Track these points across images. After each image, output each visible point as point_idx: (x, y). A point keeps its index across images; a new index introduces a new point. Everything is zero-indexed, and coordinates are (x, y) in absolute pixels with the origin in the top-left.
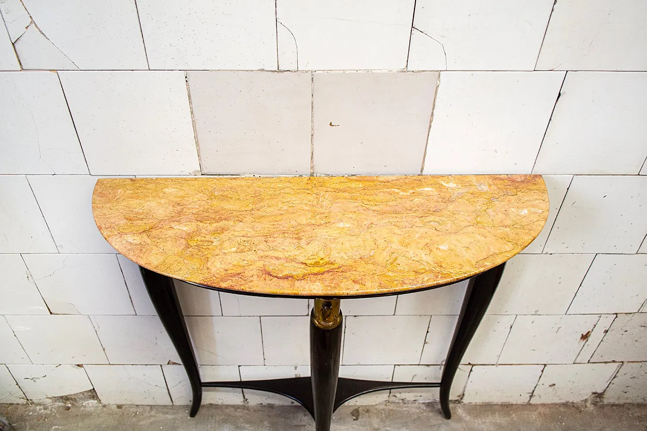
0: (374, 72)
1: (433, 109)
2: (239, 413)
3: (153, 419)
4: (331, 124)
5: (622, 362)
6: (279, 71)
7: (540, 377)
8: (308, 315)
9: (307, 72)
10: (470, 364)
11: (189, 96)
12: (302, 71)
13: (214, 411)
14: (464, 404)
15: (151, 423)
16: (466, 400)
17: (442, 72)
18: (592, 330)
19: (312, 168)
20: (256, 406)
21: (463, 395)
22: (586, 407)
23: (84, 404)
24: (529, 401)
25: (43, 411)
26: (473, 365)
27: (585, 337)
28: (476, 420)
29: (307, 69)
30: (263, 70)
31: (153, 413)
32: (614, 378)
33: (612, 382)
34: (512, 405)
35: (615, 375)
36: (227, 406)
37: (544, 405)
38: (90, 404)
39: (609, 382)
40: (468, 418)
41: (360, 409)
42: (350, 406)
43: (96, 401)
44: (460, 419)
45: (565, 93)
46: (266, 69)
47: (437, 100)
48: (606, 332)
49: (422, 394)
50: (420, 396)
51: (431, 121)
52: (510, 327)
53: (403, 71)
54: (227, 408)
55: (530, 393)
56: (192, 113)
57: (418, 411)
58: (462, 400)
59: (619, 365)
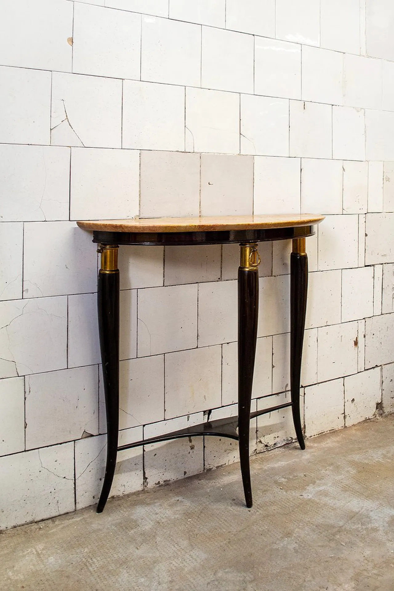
0: (227, 154)
1: (254, 176)
2: (140, 498)
3: (58, 528)
4: (209, 183)
5: (382, 366)
6: (185, 152)
7: (344, 392)
9: (198, 153)
10: (302, 386)
12: (196, 152)
14: (308, 439)
17: (255, 156)
18: (358, 336)
19: (200, 212)
20: (154, 488)
21: (305, 427)
22: (377, 420)
24: (345, 424)
26: (304, 387)
27: (356, 343)
28: (321, 444)
29: (198, 151)
30: (178, 151)
31: (57, 523)
32: (382, 383)
33: (383, 389)
34: (336, 430)
35: (382, 381)
37: (354, 426)
39: (381, 390)
40: (315, 445)
45: (303, 169)
46: (180, 151)
47: (254, 171)
48: (365, 336)
49: (279, 434)
51: (254, 183)
52: (316, 340)
53: (238, 155)
55: (343, 414)
56: (140, 175)
57: (280, 452)
59: (381, 369)
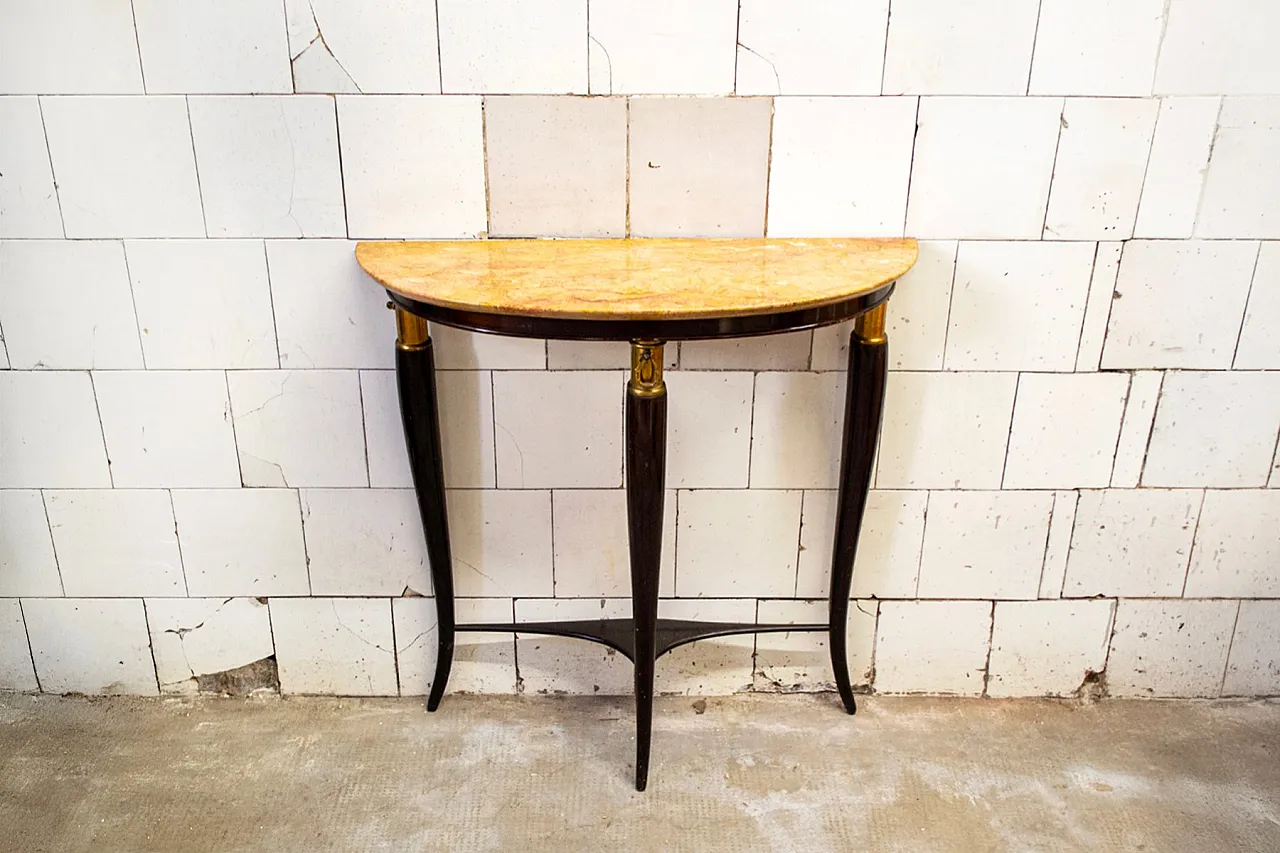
0: (698, 96)
1: (771, 145)
2: (509, 705)
3: (365, 714)
4: (650, 165)
5: (1116, 598)
6: (590, 95)
7: (992, 627)
8: (622, 487)
9: (621, 96)
10: (874, 597)
11: (484, 127)
12: (616, 96)
13: (467, 703)
14: (879, 695)
15: (364, 719)
16: (880, 686)
17: (776, 98)
19: (628, 227)
20: (536, 696)
21: (874, 671)
22: (1082, 704)
23: (250, 695)
24: (985, 691)
25: (181, 705)
26: (881, 600)
28: (897, 716)
29: (620, 93)
30: (572, 94)
31: (365, 707)
32: (1112, 635)
33: (1112, 646)
34: (958, 698)
35: (1113, 630)
36: (489, 697)
37: (1010, 699)
38: (261, 696)
39: (1105, 647)
40: (884, 713)
41: (708, 702)
42: (691, 697)
43: (271, 690)
44: (871, 715)
45: (922, 124)
46: (575, 93)
47: (773, 134)
48: (1072, 528)
49: (808, 671)
50: (804, 675)
51: (770, 162)
52: (923, 515)
53: (730, 96)
54: (488, 700)
55: (981, 670)
56: (485, 149)
57: (802, 704)
58: (874, 686)
59: (1112, 604)
